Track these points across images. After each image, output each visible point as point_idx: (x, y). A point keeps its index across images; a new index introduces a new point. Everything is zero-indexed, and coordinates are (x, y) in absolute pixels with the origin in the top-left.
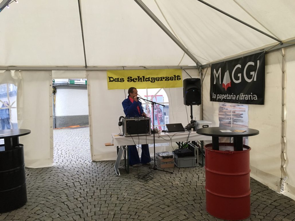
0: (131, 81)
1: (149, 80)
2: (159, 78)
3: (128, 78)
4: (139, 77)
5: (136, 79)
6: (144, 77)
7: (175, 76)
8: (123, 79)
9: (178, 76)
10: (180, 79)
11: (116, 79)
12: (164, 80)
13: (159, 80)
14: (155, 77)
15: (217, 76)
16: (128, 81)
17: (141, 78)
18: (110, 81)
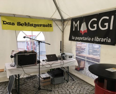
0: (20, 25)
1: (32, 26)
2: (39, 25)
3: (18, 23)
4: (25, 23)
5: (24, 24)
6: (29, 23)
7: (49, 24)
8: (14, 23)
9: (50, 25)
10: (52, 26)
11: (8, 23)
12: (42, 26)
13: (39, 26)
14: (37, 24)
15: (76, 26)
16: (18, 25)
17: (27, 24)
18: (4, 24)
